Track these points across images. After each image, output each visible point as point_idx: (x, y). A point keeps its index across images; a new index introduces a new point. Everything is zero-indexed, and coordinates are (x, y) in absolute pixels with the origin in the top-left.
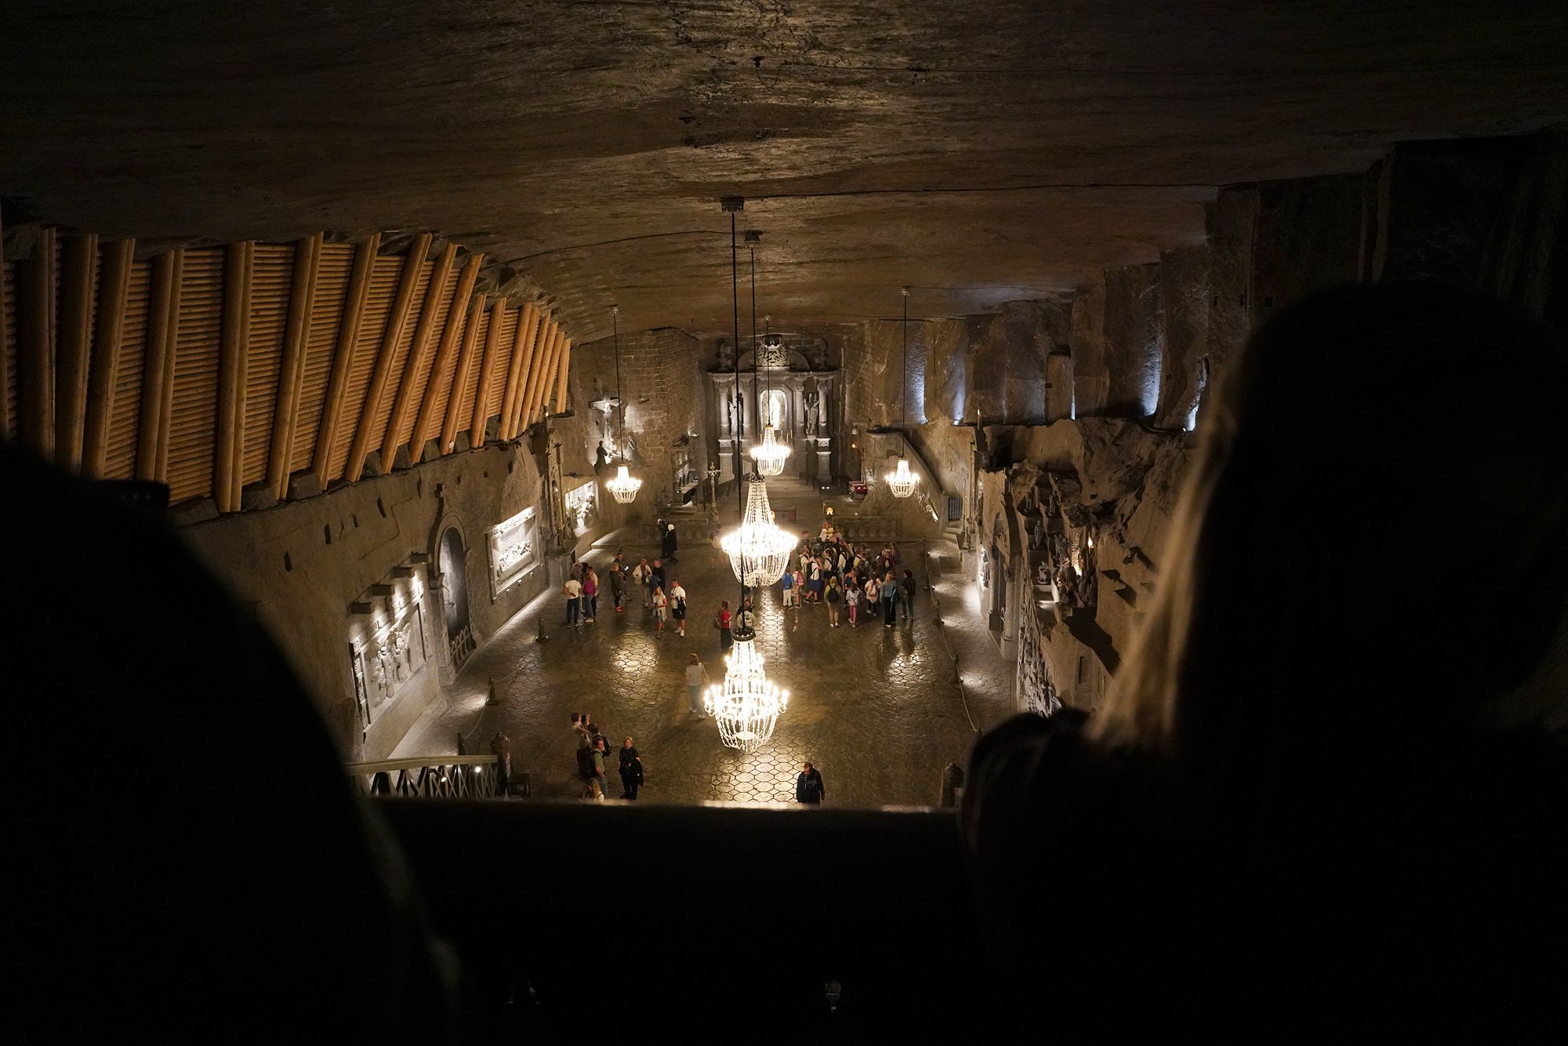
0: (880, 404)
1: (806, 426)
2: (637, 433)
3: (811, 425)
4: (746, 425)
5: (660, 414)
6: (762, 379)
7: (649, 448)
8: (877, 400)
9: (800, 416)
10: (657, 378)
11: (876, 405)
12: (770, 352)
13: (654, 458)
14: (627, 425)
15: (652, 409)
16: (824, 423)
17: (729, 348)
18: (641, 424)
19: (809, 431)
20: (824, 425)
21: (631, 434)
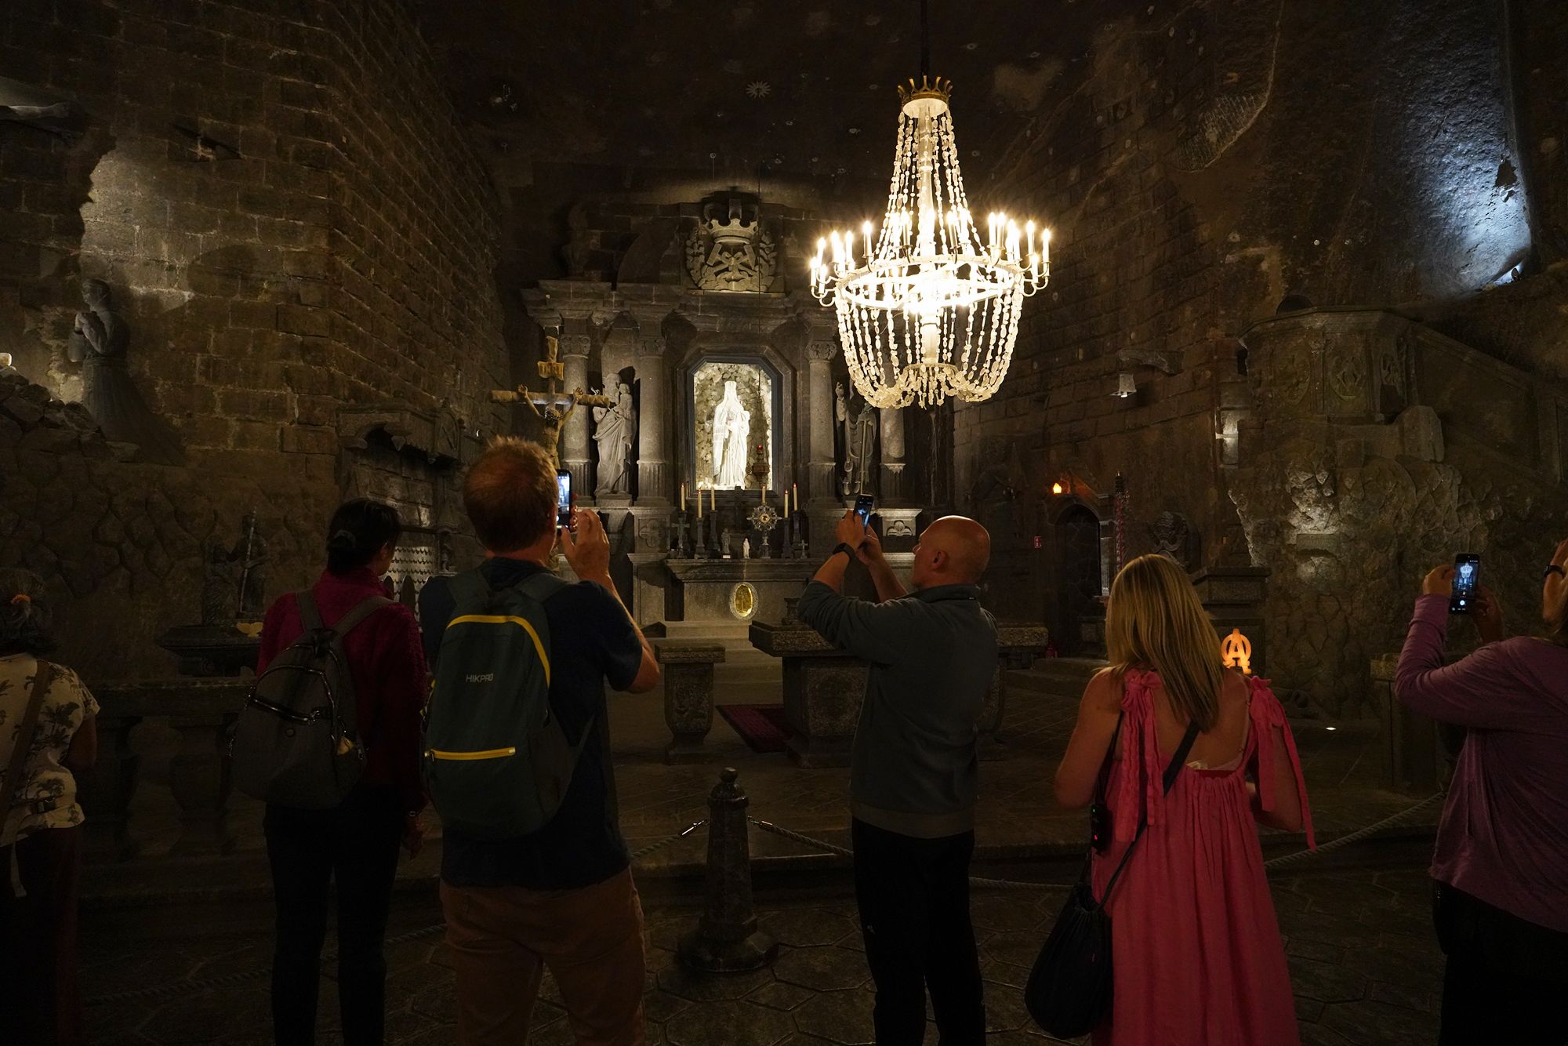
0: (1252, 251)
1: (840, 471)
2: (152, 302)
3: (856, 470)
4: (646, 463)
5: (290, 234)
6: (700, 326)
7: (218, 392)
8: (1235, 237)
9: (819, 436)
10: (288, 65)
11: (1229, 258)
12: (726, 248)
13: (241, 440)
14: (90, 249)
15: (251, 202)
16: (899, 460)
17: (598, 232)
18: (182, 262)
19: (853, 486)
20: (898, 467)
21: (113, 295)
